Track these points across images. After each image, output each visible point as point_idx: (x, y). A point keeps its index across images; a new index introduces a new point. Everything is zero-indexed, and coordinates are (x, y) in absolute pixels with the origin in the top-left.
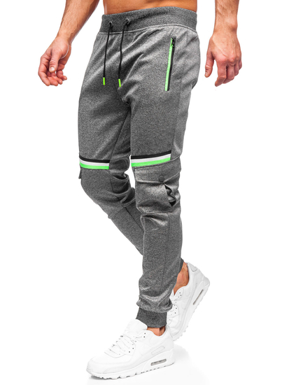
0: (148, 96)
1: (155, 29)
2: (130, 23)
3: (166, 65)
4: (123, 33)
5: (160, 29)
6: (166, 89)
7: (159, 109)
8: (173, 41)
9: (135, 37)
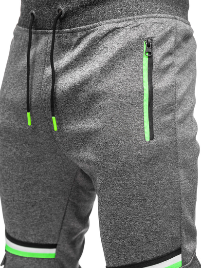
0: (116, 155)
1: (111, 26)
2: (66, 15)
3: (141, 93)
4: (54, 33)
5: (120, 25)
6: (147, 138)
7: (141, 177)
8: (148, 46)
9: (75, 40)
